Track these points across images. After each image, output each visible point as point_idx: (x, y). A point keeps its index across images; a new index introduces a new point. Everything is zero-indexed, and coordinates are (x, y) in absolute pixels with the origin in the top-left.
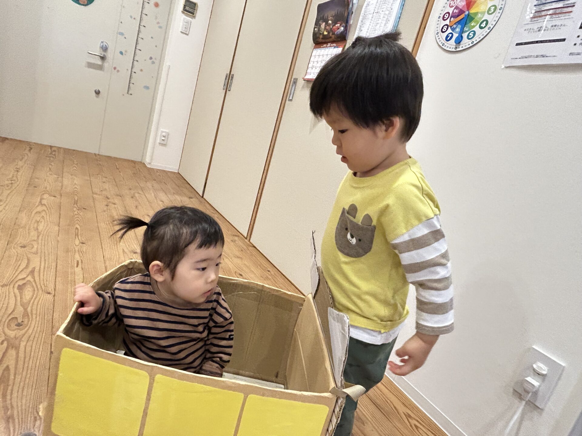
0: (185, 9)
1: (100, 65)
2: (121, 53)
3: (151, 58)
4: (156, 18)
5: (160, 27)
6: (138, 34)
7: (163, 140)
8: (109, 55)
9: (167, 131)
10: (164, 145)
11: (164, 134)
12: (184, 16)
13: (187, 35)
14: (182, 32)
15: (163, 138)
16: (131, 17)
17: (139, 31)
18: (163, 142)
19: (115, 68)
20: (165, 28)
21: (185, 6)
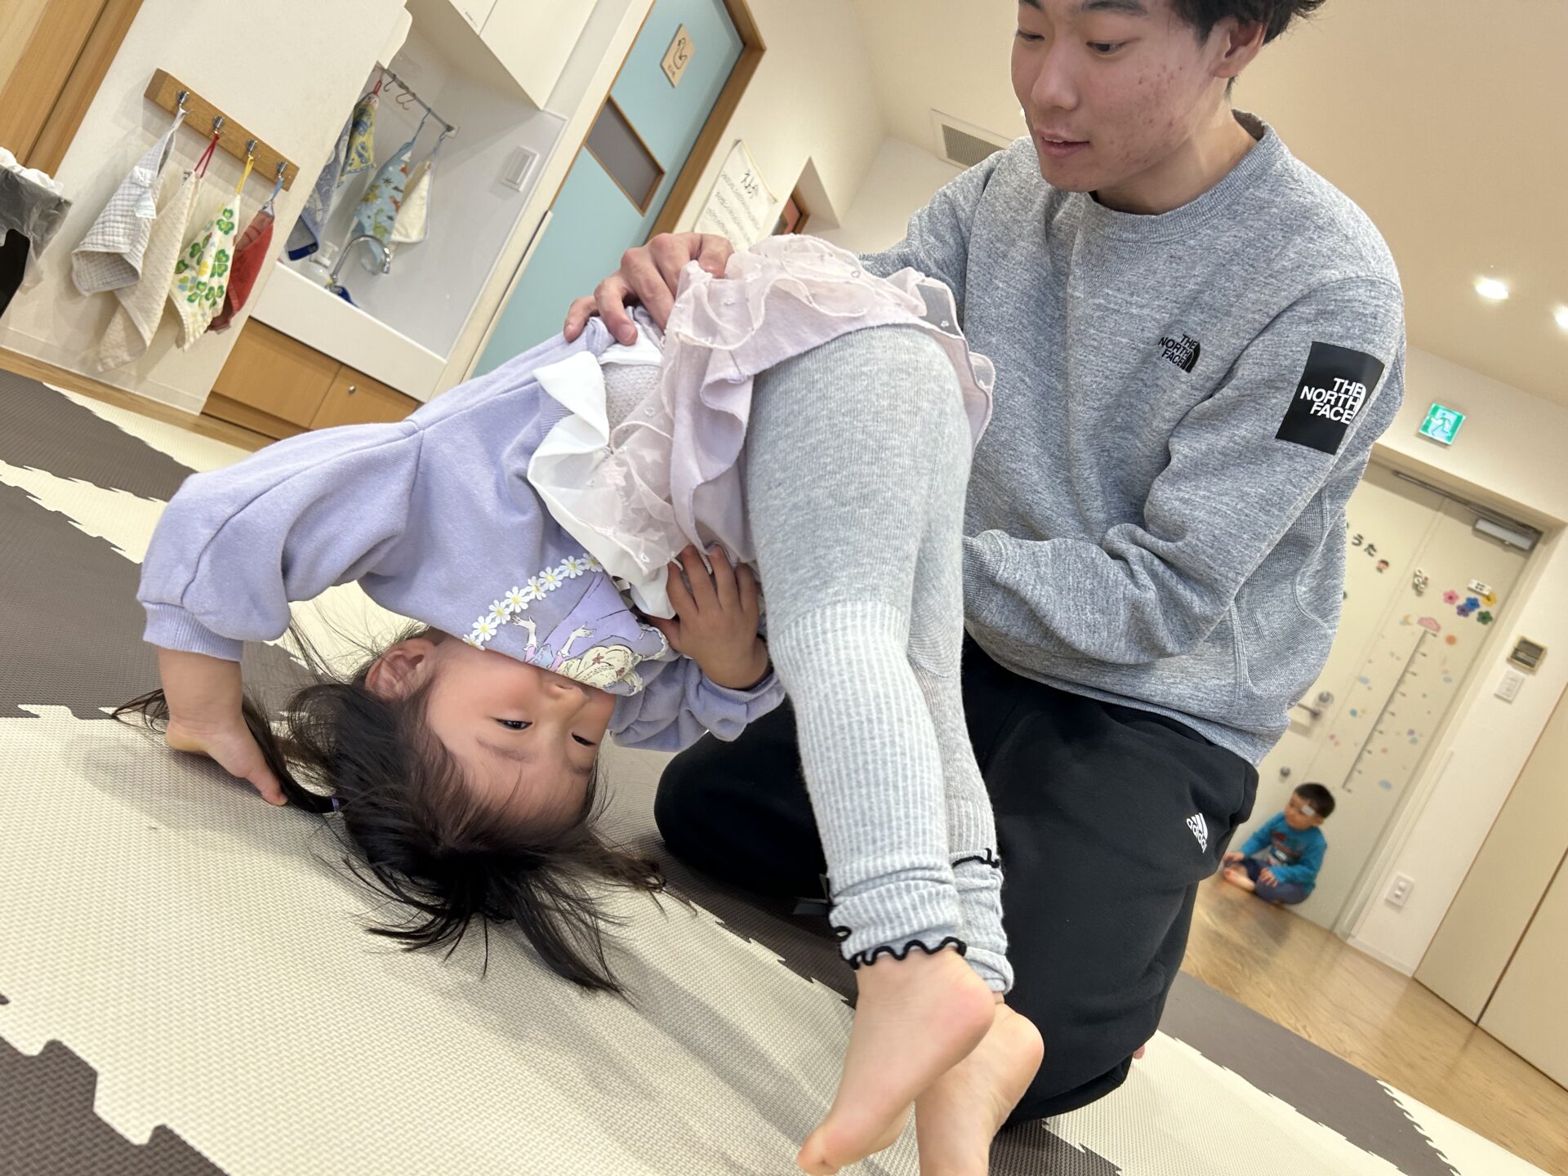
0: (1515, 657)
1: (1302, 726)
2: (1354, 713)
3: (1411, 732)
4: (1444, 662)
5: (1448, 680)
6: (1398, 685)
7: (1397, 896)
8: (1329, 713)
9: (1411, 879)
10: (1398, 908)
11: (1402, 884)
12: (1509, 667)
13: (1509, 702)
14: (1497, 696)
15: (1399, 893)
16: (1392, 654)
17: (1400, 681)
18: (1395, 900)
19: (1332, 737)
20: (1458, 684)
21: (1516, 651)
